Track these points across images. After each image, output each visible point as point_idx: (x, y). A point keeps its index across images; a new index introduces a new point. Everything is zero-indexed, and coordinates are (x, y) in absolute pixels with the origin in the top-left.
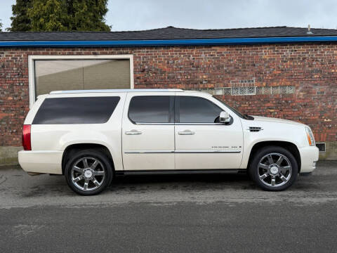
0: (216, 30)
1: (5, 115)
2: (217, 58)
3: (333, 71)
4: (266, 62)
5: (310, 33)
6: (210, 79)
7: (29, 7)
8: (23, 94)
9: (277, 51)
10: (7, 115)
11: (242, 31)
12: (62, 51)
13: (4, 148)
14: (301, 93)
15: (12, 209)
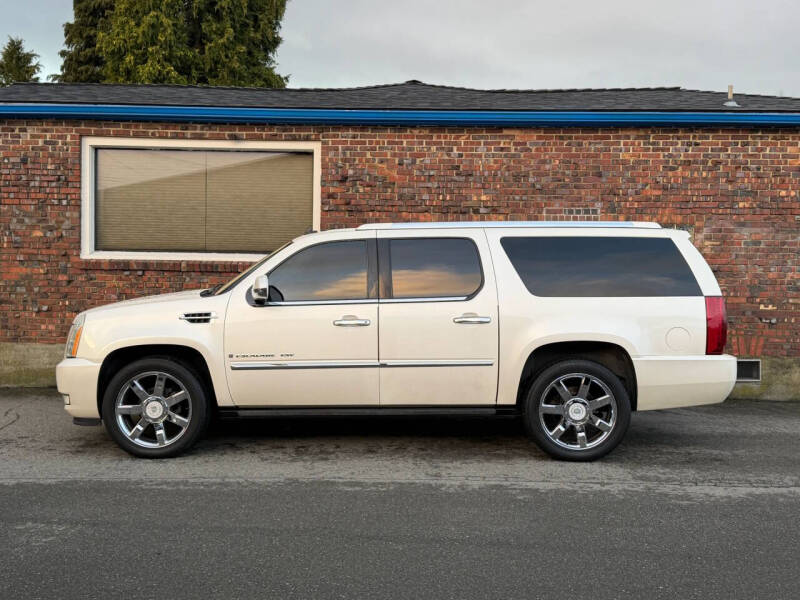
0: (516, 92)
1: (24, 270)
2: (514, 156)
3: (783, 193)
4: (627, 169)
5: (732, 104)
6: (495, 204)
7: (104, 29)
8: (67, 224)
9: (653, 144)
10: (29, 271)
11: (575, 95)
12: (160, 130)
13: (20, 346)
14: (707, 243)
15: (19, 486)
